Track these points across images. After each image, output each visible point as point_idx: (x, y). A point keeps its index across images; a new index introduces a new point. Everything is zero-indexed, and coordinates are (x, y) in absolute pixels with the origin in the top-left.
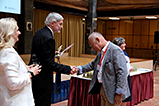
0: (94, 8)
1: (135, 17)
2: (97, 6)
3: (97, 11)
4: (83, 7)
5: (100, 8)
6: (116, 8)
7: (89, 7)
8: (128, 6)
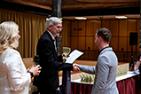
0: (59, 6)
1: (105, 17)
2: (62, 5)
3: (62, 10)
4: (47, 5)
5: (65, 7)
6: (84, 6)
7: (54, 6)
8: (96, 5)
